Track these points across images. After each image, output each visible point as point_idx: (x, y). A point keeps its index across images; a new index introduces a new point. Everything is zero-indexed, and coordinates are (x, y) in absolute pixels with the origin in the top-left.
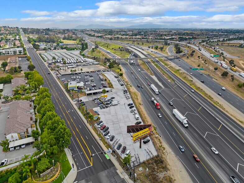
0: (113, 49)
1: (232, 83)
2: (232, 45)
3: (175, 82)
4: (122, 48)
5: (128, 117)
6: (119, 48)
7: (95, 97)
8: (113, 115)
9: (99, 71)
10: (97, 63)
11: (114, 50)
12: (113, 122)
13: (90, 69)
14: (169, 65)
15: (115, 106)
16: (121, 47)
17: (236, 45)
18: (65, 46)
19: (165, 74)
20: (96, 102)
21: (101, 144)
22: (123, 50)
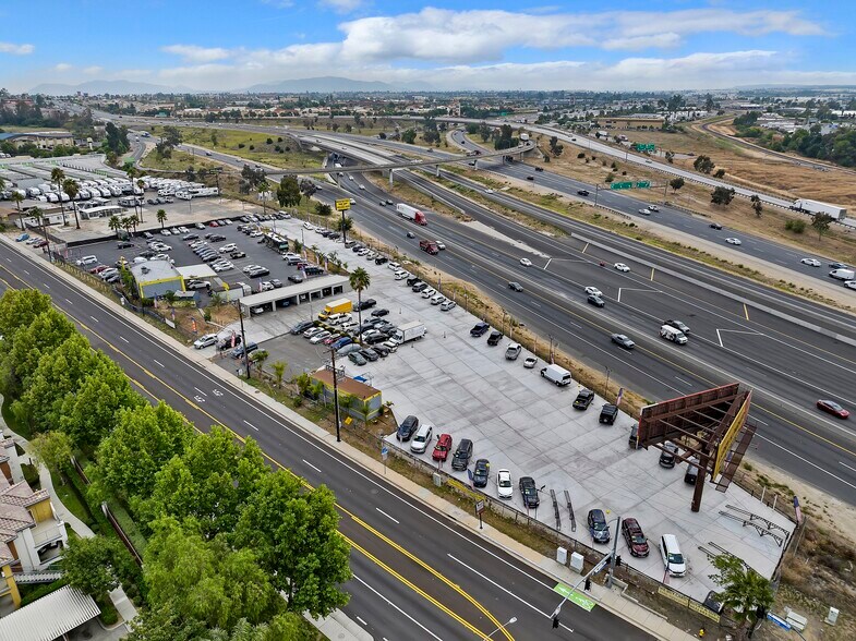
0: (241, 146)
1: (758, 222)
2: (642, 124)
3: (573, 234)
4: (280, 140)
5: (509, 380)
6: (269, 141)
7: (293, 319)
8: (439, 385)
9: (238, 219)
10: (211, 191)
11: (247, 149)
12: (464, 414)
13: (190, 213)
14: (503, 186)
15: (416, 344)
16: (275, 139)
17: (652, 124)
18: (21, 144)
19: (510, 211)
20: (314, 339)
21: (489, 533)
22: (288, 149)
